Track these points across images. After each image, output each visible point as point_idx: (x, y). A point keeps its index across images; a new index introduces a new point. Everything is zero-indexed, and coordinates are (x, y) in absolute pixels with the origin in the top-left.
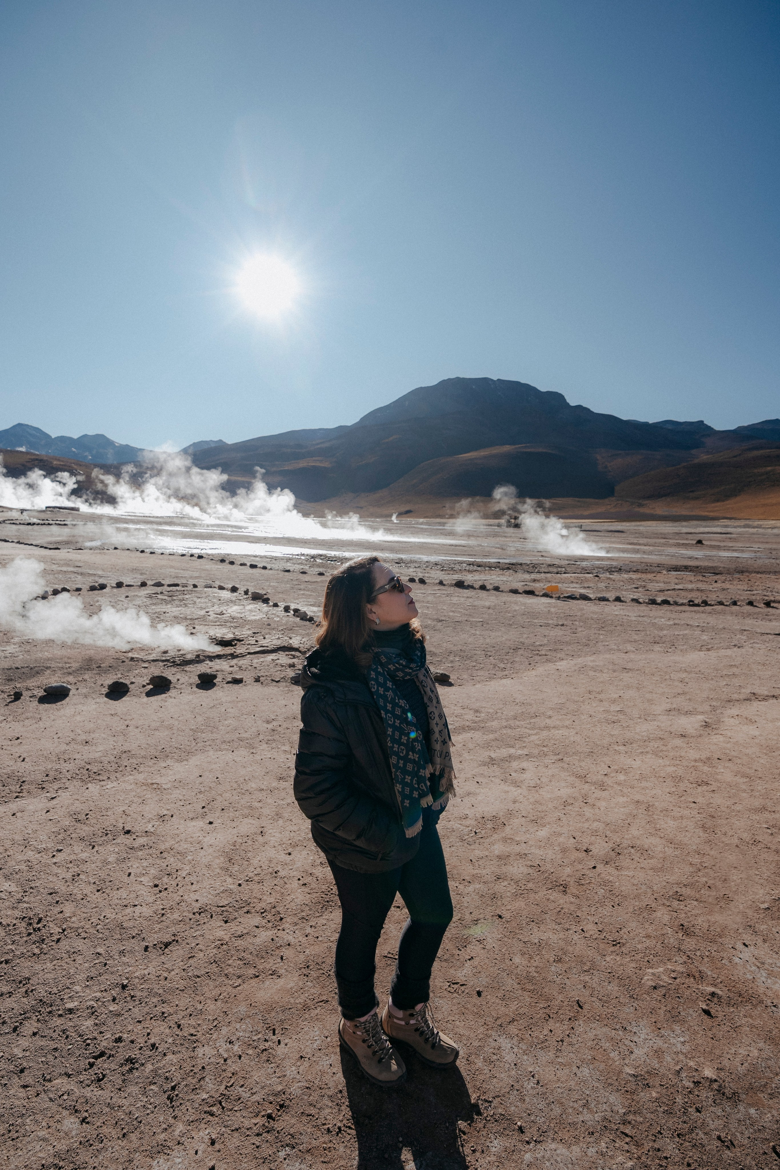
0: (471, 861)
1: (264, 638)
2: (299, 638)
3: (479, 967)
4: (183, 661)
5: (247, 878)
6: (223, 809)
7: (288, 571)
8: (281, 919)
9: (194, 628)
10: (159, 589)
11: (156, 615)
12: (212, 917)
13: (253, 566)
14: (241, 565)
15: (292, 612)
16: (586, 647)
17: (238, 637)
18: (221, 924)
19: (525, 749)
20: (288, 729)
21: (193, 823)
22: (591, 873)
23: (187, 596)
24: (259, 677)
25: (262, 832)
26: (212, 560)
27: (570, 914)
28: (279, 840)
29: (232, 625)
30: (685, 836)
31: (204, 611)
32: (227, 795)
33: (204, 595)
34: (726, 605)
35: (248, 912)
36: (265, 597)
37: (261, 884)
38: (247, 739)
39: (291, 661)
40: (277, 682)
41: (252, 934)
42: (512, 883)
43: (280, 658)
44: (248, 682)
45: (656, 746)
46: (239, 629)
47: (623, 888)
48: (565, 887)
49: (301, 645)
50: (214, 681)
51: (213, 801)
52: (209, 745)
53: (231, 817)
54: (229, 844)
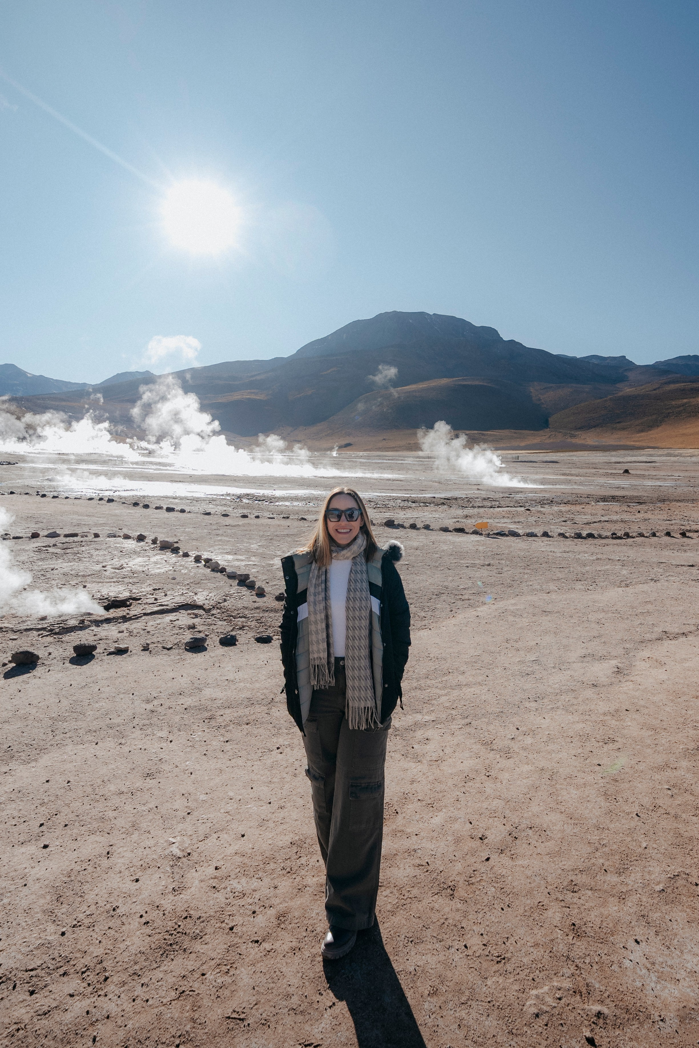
1: (166, 595)
2: (205, 593)
3: (341, 1016)
4: (63, 628)
6: (66, 826)
7: (209, 514)
8: (106, 979)
9: (85, 586)
10: (52, 541)
11: (42, 573)
12: (14, 987)
13: (169, 510)
14: (157, 508)
15: (203, 563)
17: (135, 596)
18: (25, 997)
21: (23, 849)
22: (482, 868)
23: (84, 549)
24: (149, 644)
25: (108, 853)
26: (124, 503)
27: (455, 926)
28: (128, 862)
29: (131, 580)
30: (586, 808)
31: (101, 565)
32: (76, 805)
33: (104, 546)
34: (646, 537)
35: (64, 974)
36: (176, 545)
37: (91, 929)
38: (119, 726)
39: (191, 622)
40: (169, 649)
41: (63, 1007)
43: (181, 618)
44: (133, 652)
47: (515, 884)
48: (453, 889)
49: (207, 602)
50: (94, 653)
51: (56, 815)
52: (70, 738)
53: (74, 835)
54: (63, 874)
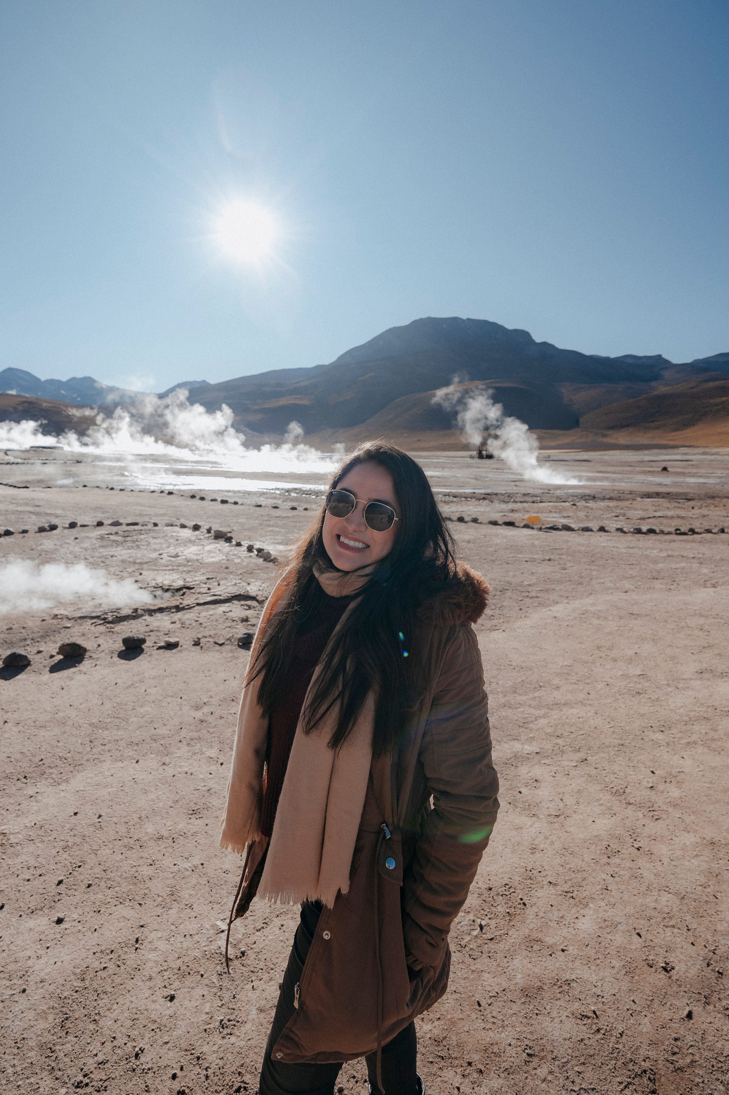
0: (479, 1005)
1: (219, 585)
2: (258, 583)
4: (117, 617)
5: (80, 1078)
7: (260, 506)
9: (141, 574)
10: (115, 529)
11: (102, 559)
13: (224, 502)
14: (212, 500)
15: (256, 552)
16: (580, 586)
17: (188, 585)
19: (534, 743)
20: (221, 718)
23: (142, 537)
24: (199, 639)
25: (137, 941)
26: (182, 496)
28: (160, 959)
29: (185, 569)
31: (158, 553)
33: (161, 535)
34: (715, 533)
36: (229, 535)
38: (164, 738)
39: (244, 614)
40: (221, 645)
42: (556, 1069)
43: (233, 610)
44: (184, 647)
45: (703, 731)
46: (192, 573)
49: (260, 593)
50: (143, 646)
51: (79, 867)
52: (109, 751)
53: (98, 903)
54: (75, 974)
